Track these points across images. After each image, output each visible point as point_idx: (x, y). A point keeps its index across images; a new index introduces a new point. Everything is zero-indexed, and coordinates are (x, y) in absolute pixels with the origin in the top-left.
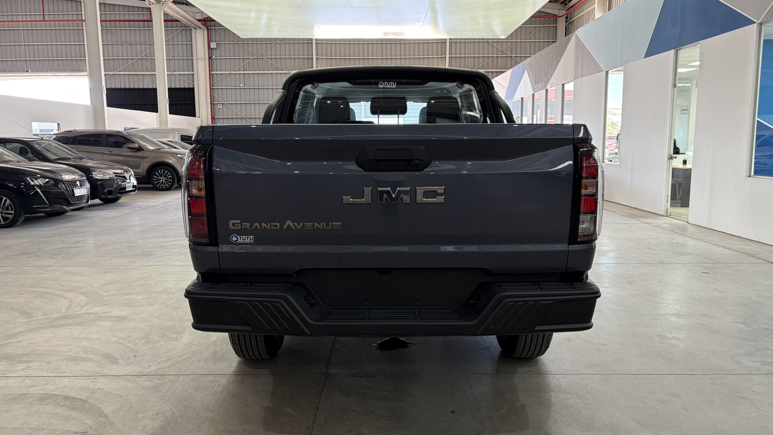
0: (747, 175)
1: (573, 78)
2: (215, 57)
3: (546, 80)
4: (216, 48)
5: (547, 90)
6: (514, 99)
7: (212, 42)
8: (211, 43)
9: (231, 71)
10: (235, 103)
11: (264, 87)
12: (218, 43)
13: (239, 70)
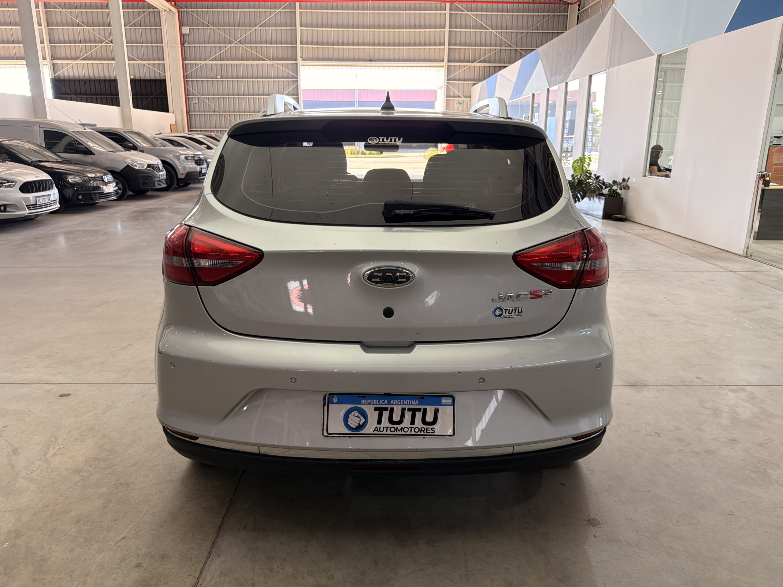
1: (606, 66)
2: (188, 44)
3: (567, 70)
4: (188, 34)
6: (523, 95)
7: (184, 26)
8: (183, 27)
9: (206, 60)
10: (212, 98)
11: (244, 80)
12: (190, 28)
13: (215, 59)
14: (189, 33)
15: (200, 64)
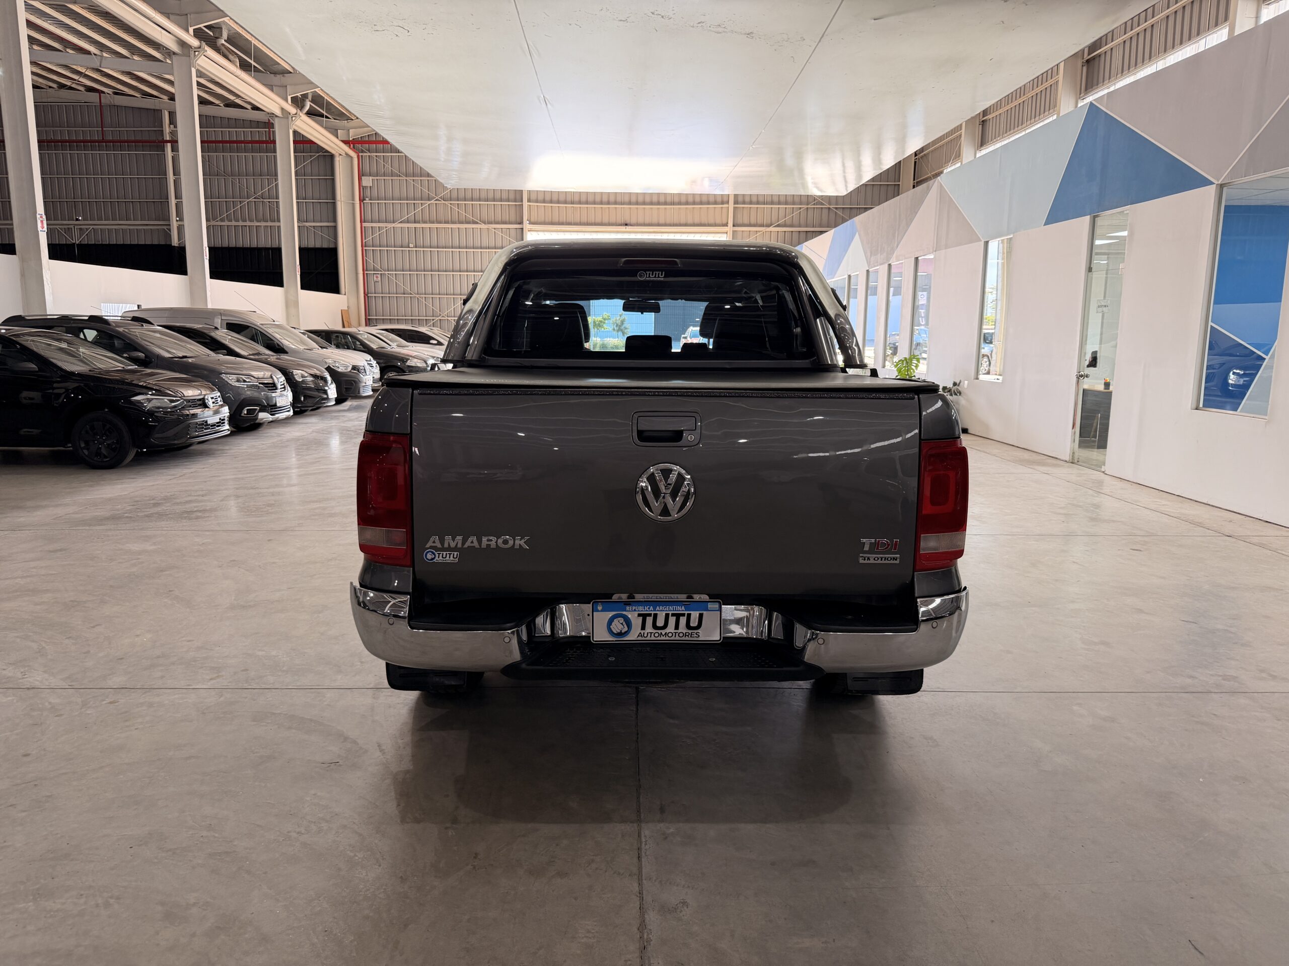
0: (1194, 406)
1: (933, 249)
2: (371, 200)
3: (889, 249)
4: (370, 187)
5: (890, 265)
6: (836, 276)
7: (365, 176)
8: (363, 178)
9: (394, 223)
10: (401, 274)
11: (446, 250)
12: (373, 178)
13: (408, 222)
14: (371, 185)
15: (386, 227)
